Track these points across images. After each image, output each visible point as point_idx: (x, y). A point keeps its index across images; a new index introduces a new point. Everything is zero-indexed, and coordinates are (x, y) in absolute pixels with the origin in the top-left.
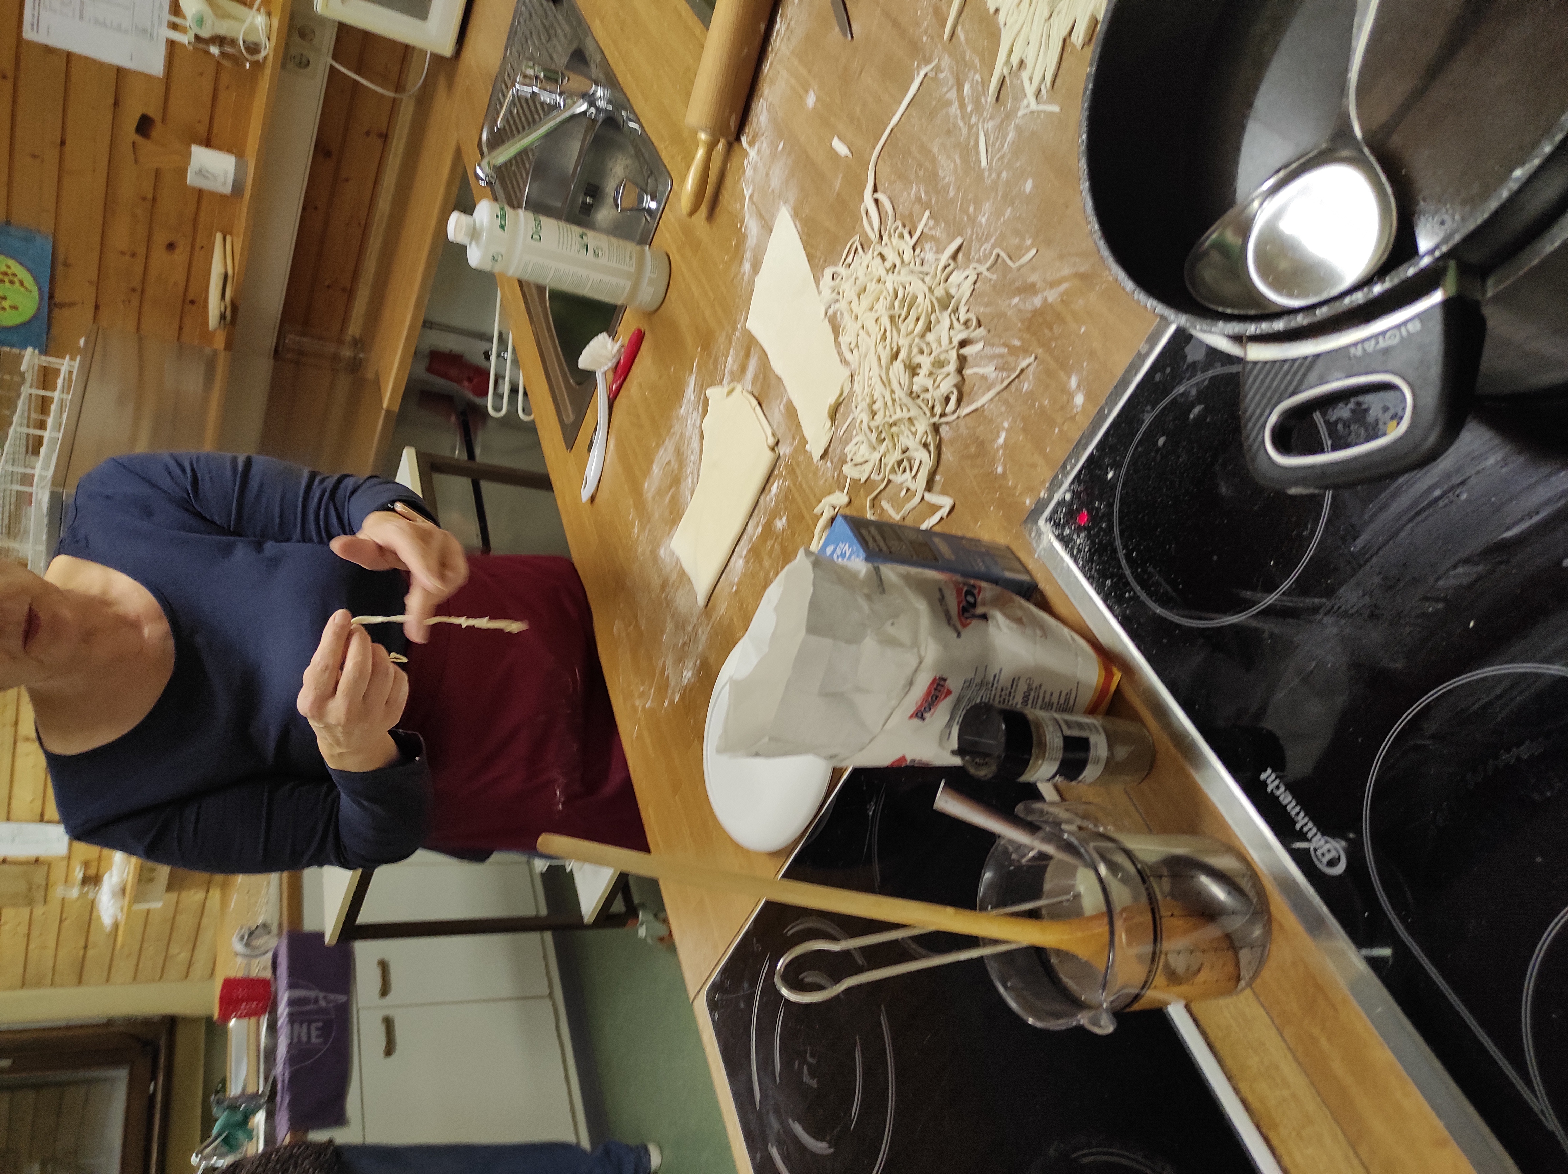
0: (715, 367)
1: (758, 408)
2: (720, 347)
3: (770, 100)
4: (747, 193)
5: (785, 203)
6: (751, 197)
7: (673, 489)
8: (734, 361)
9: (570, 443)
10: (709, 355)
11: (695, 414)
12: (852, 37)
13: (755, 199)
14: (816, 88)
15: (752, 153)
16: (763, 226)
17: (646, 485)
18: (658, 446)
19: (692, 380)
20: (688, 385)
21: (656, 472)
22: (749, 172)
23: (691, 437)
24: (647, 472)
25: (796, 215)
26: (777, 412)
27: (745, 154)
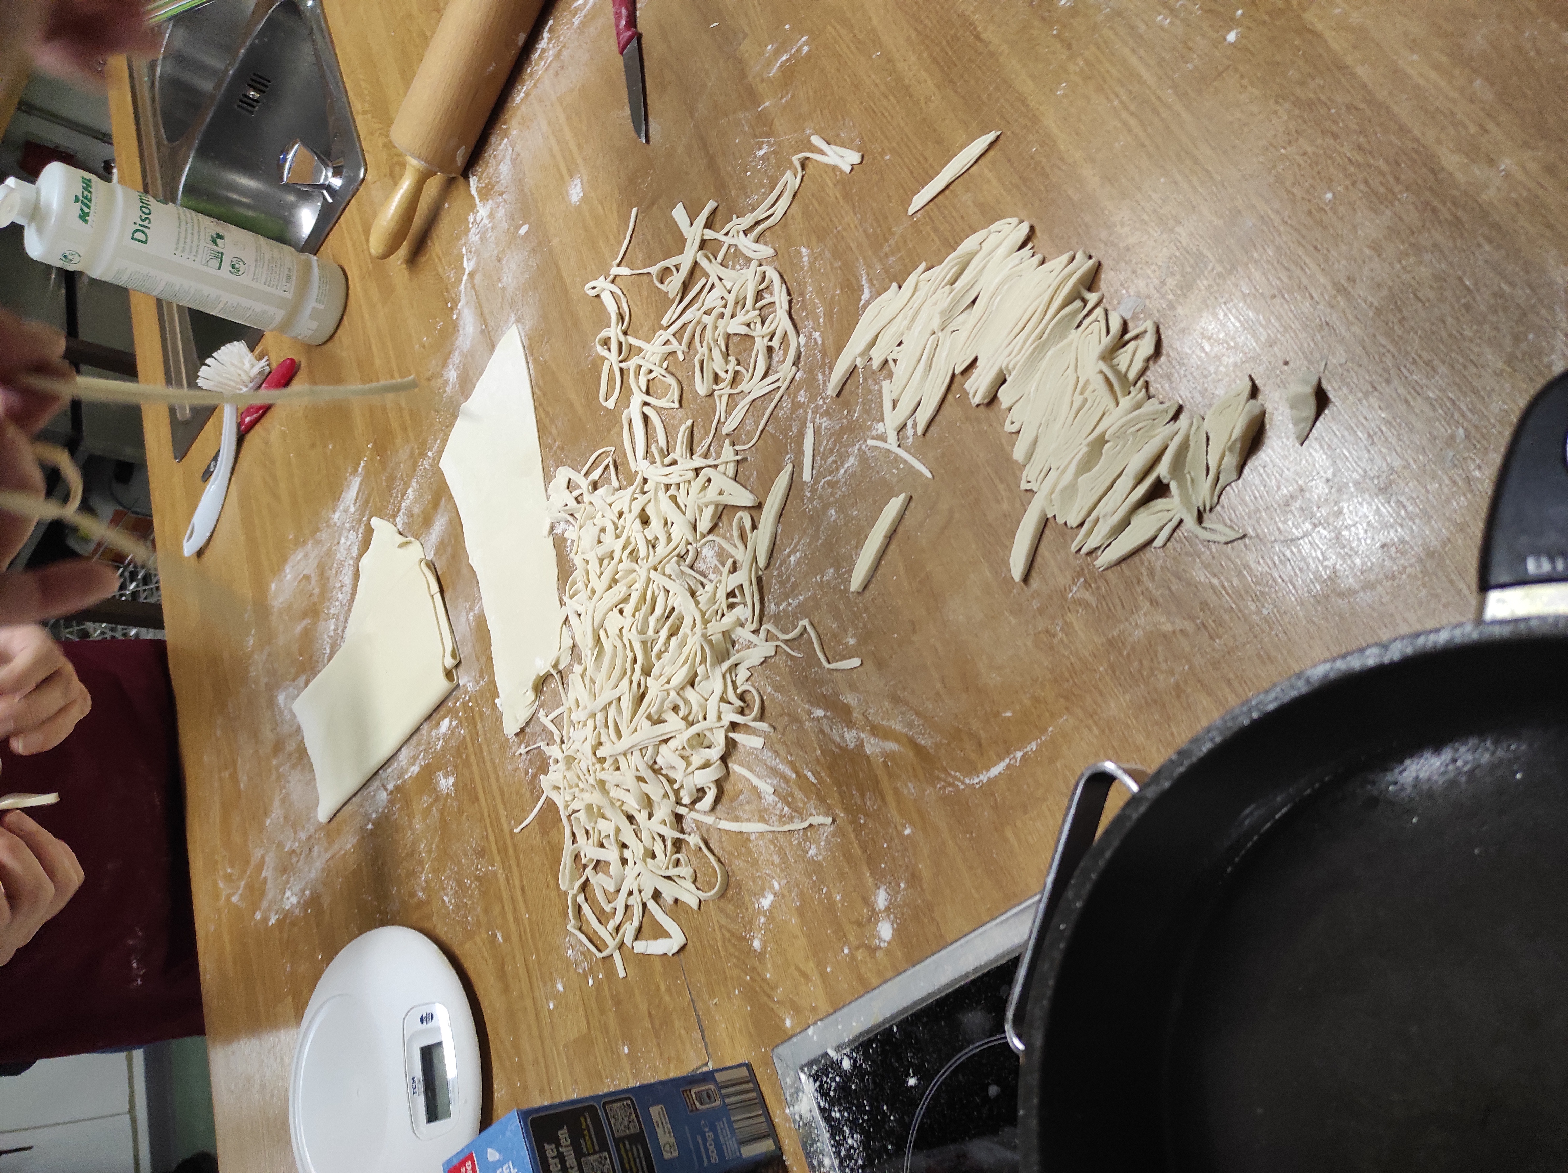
0: (390, 488)
1: (438, 597)
2: (398, 464)
3: (518, 148)
4: (468, 265)
5: (518, 321)
6: (472, 275)
7: (308, 621)
8: (416, 500)
9: (181, 449)
10: (383, 464)
11: (352, 535)
12: (647, 141)
13: (476, 282)
14: (585, 178)
15: (483, 211)
16: (482, 332)
17: (273, 586)
18: (298, 542)
19: (355, 483)
20: (349, 486)
21: (289, 577)
22: (473, 236)
23: (342, 564)
24: (277, 569)
25: (531, 349)
26: (464, 621)
27: (473, 208)
